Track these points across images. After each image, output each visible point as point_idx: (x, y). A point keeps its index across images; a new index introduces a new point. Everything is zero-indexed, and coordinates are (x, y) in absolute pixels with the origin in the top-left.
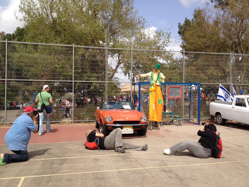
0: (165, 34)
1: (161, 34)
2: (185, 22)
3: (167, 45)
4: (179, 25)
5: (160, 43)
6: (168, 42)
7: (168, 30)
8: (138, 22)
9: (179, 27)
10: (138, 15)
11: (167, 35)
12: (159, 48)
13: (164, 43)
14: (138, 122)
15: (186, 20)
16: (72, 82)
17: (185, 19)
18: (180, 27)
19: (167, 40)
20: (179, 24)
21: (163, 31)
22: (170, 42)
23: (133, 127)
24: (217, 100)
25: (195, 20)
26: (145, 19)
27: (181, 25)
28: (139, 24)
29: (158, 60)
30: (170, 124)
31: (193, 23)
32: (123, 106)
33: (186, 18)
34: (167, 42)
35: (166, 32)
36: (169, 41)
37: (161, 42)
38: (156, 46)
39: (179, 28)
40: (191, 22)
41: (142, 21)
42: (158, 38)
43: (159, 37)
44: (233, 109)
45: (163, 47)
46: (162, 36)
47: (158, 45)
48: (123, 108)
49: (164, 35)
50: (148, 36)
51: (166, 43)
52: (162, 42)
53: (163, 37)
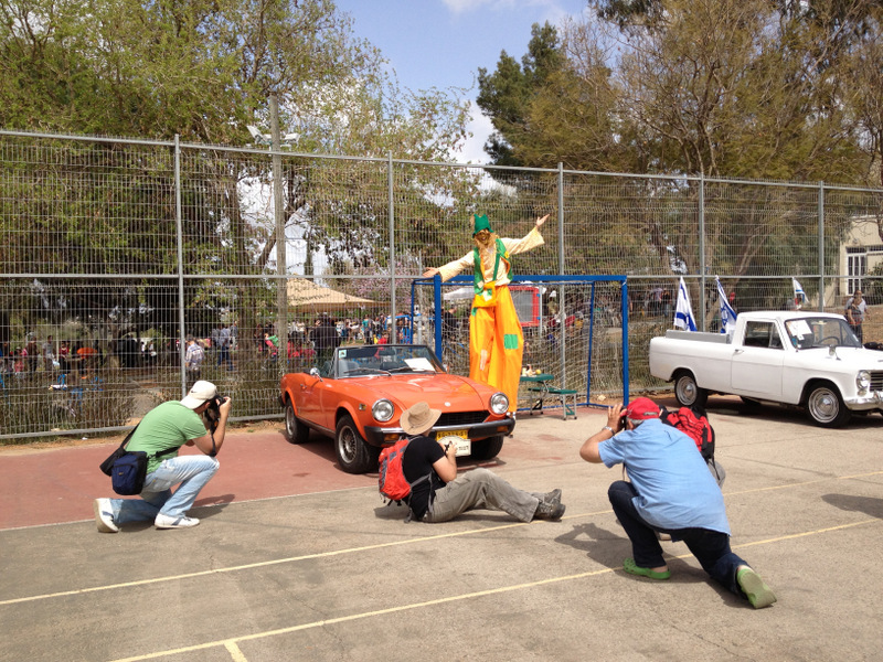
0: (451, 109)
1: (438, 107)
2: (499, 64)
3: (456, 145)
4: (482, 77)
5: (435, 136)
6: (460, 133)
7: (459, 93)
8: (353, 58)
9: (481, 82)
10: (355, 36)
11: (458, 112)
12: (428, 154)
13: (448, 136)
14: (481, 415)
15: (502, 57)
16: (176, 281)
17: (500, 55)
18: (484, 82)
19: (457, 128)
20: (480, 70)
21: (442, 96)
22: (468, 136)
23: (471, 433)
24: (674, 331)
25: (533, 60)
26: (379, 51)
27: (487, 75)
28: (359, 68)
29: (426, 196)
30: (531, 416)
31: (526, 70)
32: (406, 361)
33: (503, 52)
34: (458, 136)
35: (455, 100)
36: (463, 133)
37: (437, 134)
38: (422, 146)
39: (482, 86)
40: (518, 67)
41: (371, 56)
42: (426, 118)
43: (430, 115)
44: (736, 358)
45: (445, 151)
46: (441, 114)
47: (428, 144)
48: (410, 370)
49: (445, 110)
50: (394, 112)
51: (453, 137)
52: (441, 134)
53: (444, 118)
